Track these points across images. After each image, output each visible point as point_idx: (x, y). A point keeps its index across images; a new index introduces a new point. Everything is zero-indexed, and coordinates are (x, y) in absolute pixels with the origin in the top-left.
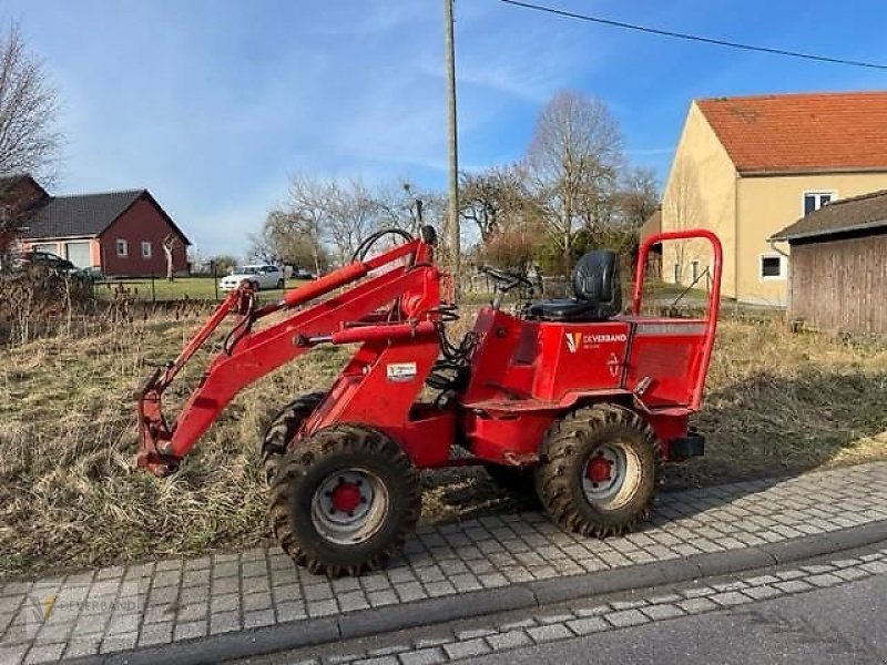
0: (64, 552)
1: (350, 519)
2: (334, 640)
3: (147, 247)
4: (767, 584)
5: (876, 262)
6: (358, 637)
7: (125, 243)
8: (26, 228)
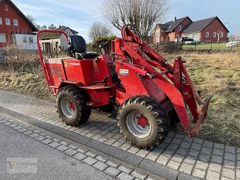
3: (215, 34)
7: (208, 33)
8: (185, 31)
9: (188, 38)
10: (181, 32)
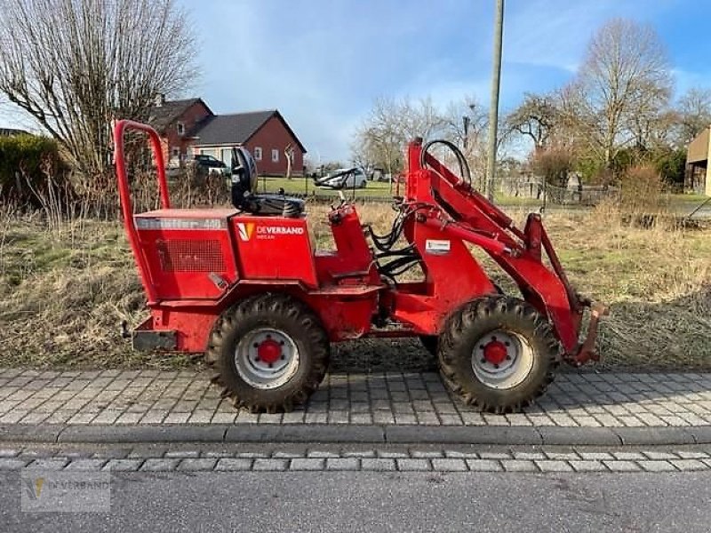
0: (91, 356)
3: (276, 152)
4: (597, 460)
6: (237, 442)
7: (260, 149)
8: (197, 138)
9: (211, 159)
10: (186, 141)
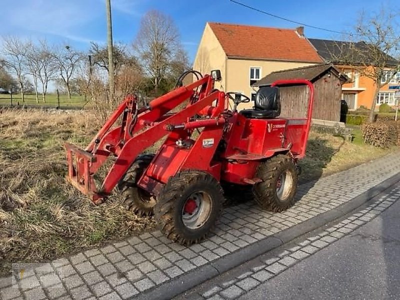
1: (192, 216)
2: (217, 275)
5: (295, 96)
6: (226, 271)
